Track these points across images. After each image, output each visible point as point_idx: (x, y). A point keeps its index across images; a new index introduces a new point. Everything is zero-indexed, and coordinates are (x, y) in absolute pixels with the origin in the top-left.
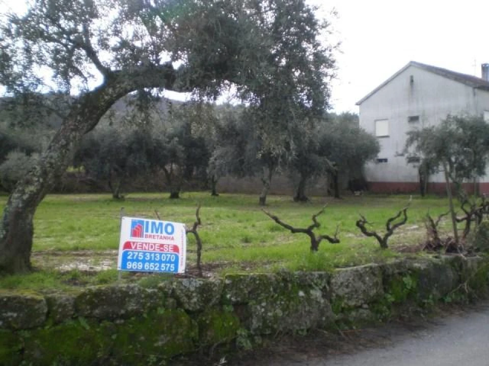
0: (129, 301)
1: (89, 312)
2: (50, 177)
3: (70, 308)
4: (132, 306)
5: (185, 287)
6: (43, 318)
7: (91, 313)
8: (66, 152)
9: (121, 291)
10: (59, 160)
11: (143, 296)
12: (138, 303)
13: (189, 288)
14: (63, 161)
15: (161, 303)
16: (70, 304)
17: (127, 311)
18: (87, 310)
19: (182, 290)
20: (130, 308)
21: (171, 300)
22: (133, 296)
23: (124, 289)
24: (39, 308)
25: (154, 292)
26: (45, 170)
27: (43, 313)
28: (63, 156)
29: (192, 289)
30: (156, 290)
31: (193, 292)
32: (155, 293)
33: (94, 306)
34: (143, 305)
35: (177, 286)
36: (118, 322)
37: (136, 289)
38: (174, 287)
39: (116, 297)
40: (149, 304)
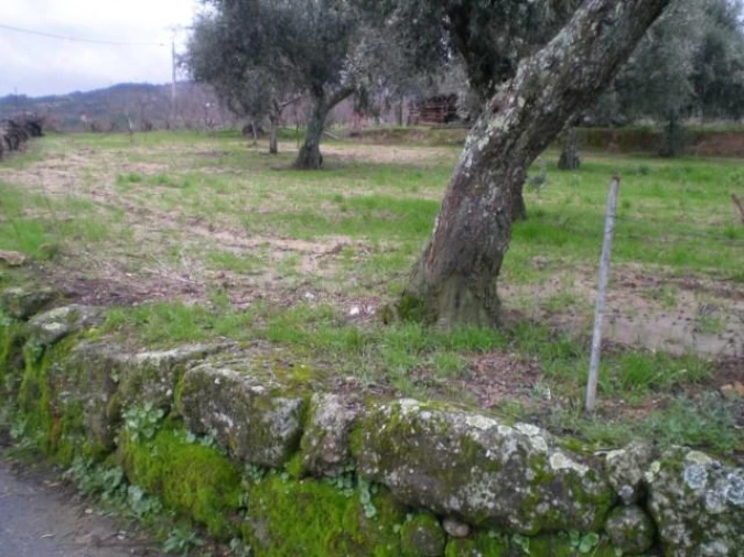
0: (480, 478)
1: (376, 470)
2: (545, 93)
3: (332, 445)
4: (482, 496)
5: (689, 491)
6: (278, 449)
7: (381, 474)
9: (465, 440)
11: (530, 474)
12: (504, 492)
13: (702, 501)
15: (588, 517)
16: (334, 433)
17: (466, 506)
18: (372, 466)
19: (672, 497)
20: (475, 501)
21: (631, 519)
22: (495, 466)
23: (476, 436)
24: (271, 423)
25: (573, 473)
26: (536, 77)
27: (280, 439)
29: (714, 506)
30: (582, 470)
31: (715, 517)
32: (572, 476)
33: (389, 460)
34: (523, 507)
35: (657, 476)
36: (449, 526)
37: (512, 446)
38: (649, 476)
39: (443, 452)
40: (543, 508)
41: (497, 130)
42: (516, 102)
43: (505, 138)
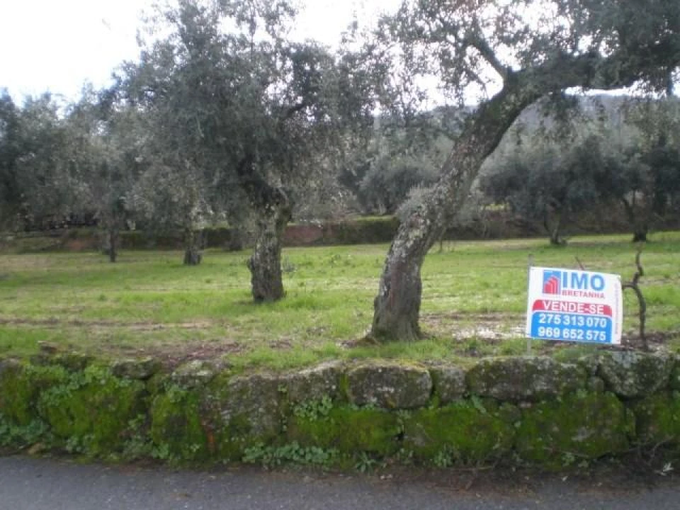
0: (538, 378)
1: (485, 390)
2: (439, 217)
3: (460, 384)
4: (541, 385)
5: (616, 362)
6: (427, 395)
7: (488, 391)
8: (458, 184)
9: (526, 365)
10: (450, 196)
11: (556, 372)
12: (549, 381)
13: (622, 365)
14: (455, 197)
15: (582, 383)
16: (460, 378)
17: (534, 392)
18: (483, 388)
19: (611, 367)
20: (538, 388)
21: (596, 380)
22: (544, 371)
23: (530, 362)
24: (421, 383)
25: (573, 368)
26: (433, 209)
27: (426, 389)
28: (456, 190)
29: (627, 366)
30: (575, 366)
31: (627, 370)
32: (573, 370)
33: (491, 383)
34: (557, 385)
35: (604, 361)
36: (523, 405)
37: (547, 363)
38: (601, 362)
39: (519, 373)
40: (564, 384)
41: (417, 237)
42: (425, 223)
43: (421, 240)
